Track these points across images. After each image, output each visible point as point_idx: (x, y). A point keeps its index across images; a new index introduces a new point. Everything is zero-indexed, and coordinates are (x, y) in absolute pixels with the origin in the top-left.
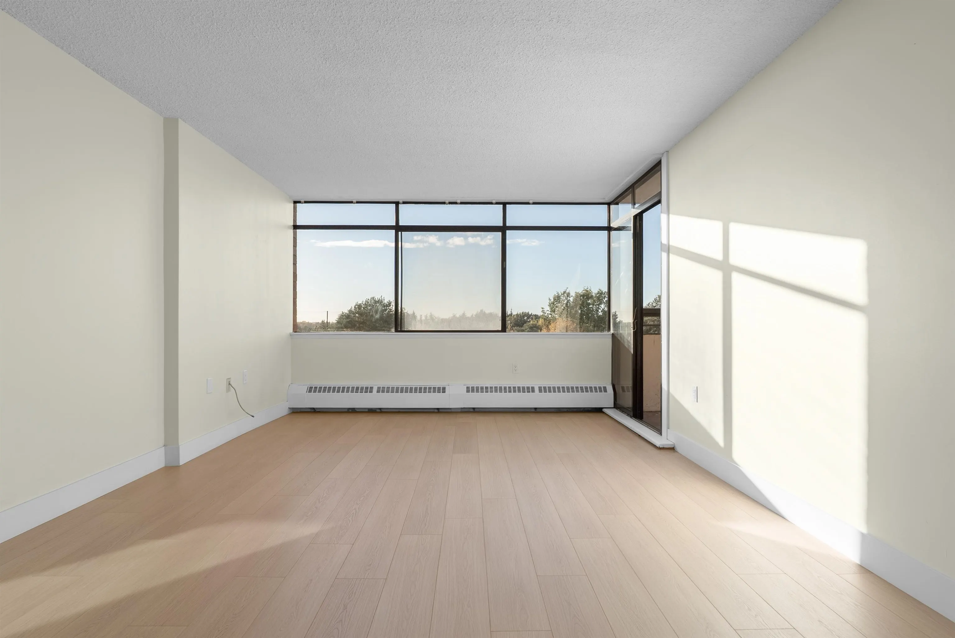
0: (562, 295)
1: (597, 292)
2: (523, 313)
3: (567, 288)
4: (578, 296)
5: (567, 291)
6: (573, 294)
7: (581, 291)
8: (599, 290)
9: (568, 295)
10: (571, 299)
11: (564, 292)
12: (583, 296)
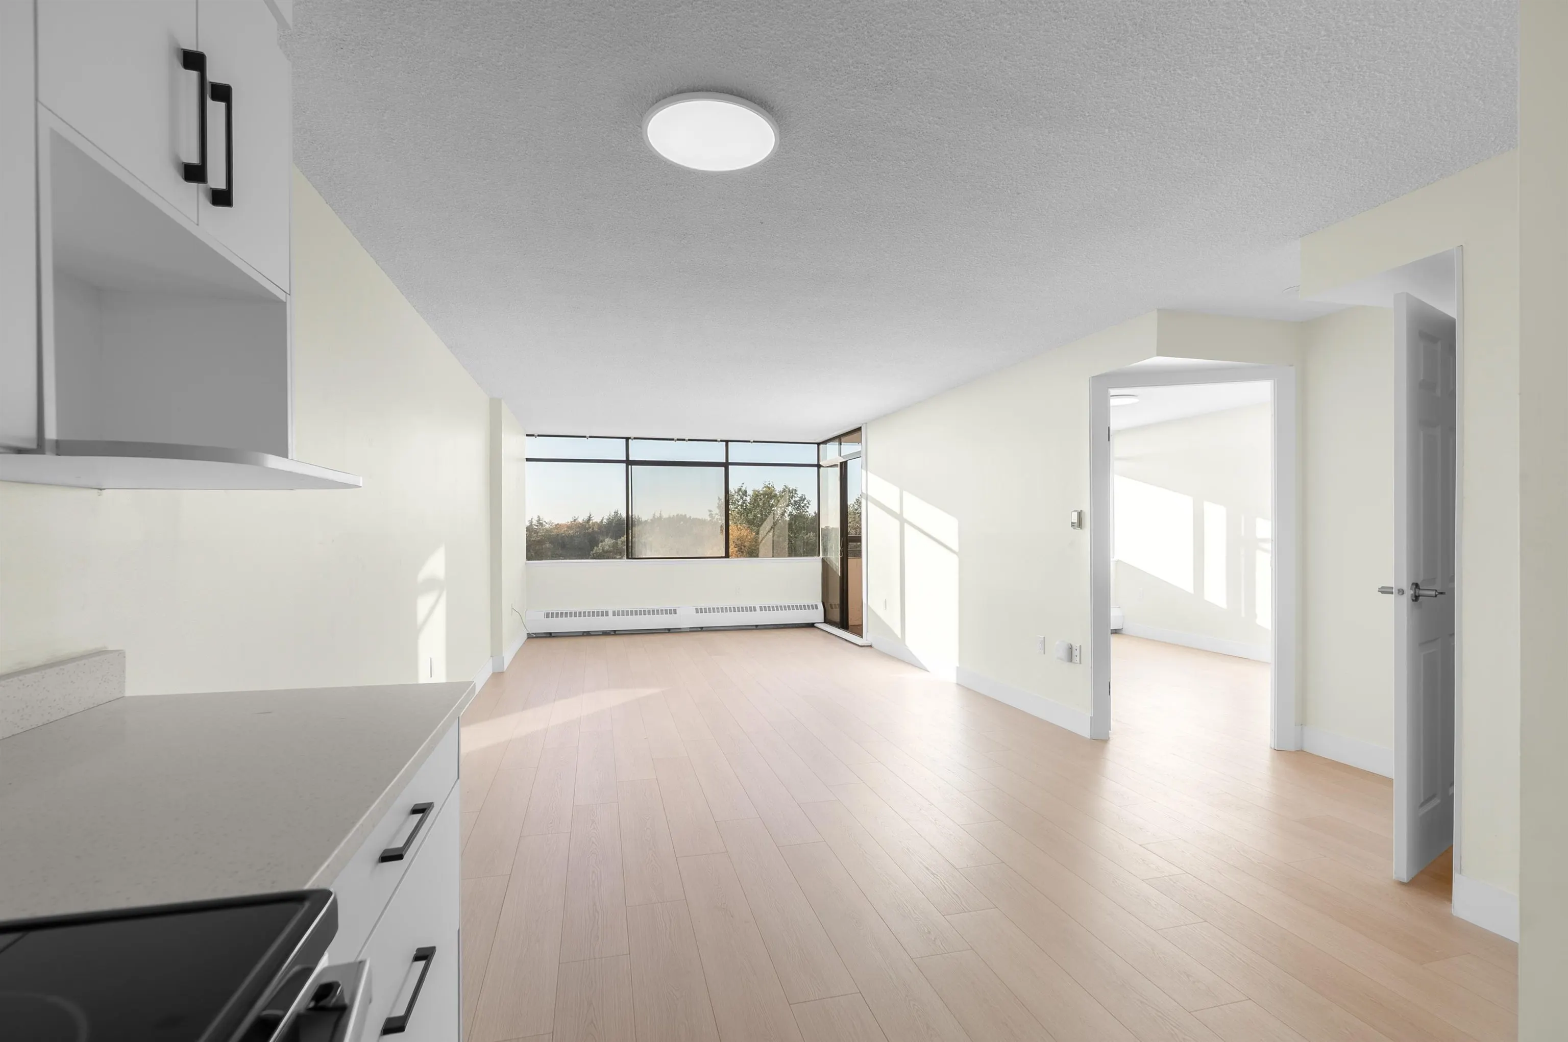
0: (735, 493)
1: (782, 490)
2: (677, 515)
3: (743, 484)
4: (757, 495)
5: (743, 489)
6: (750, 492)
7: (760, 488)
8: (785, 487)
9: (745, 493)
10: (748, 499)
11: (740, 490)
12: (765, 494)
